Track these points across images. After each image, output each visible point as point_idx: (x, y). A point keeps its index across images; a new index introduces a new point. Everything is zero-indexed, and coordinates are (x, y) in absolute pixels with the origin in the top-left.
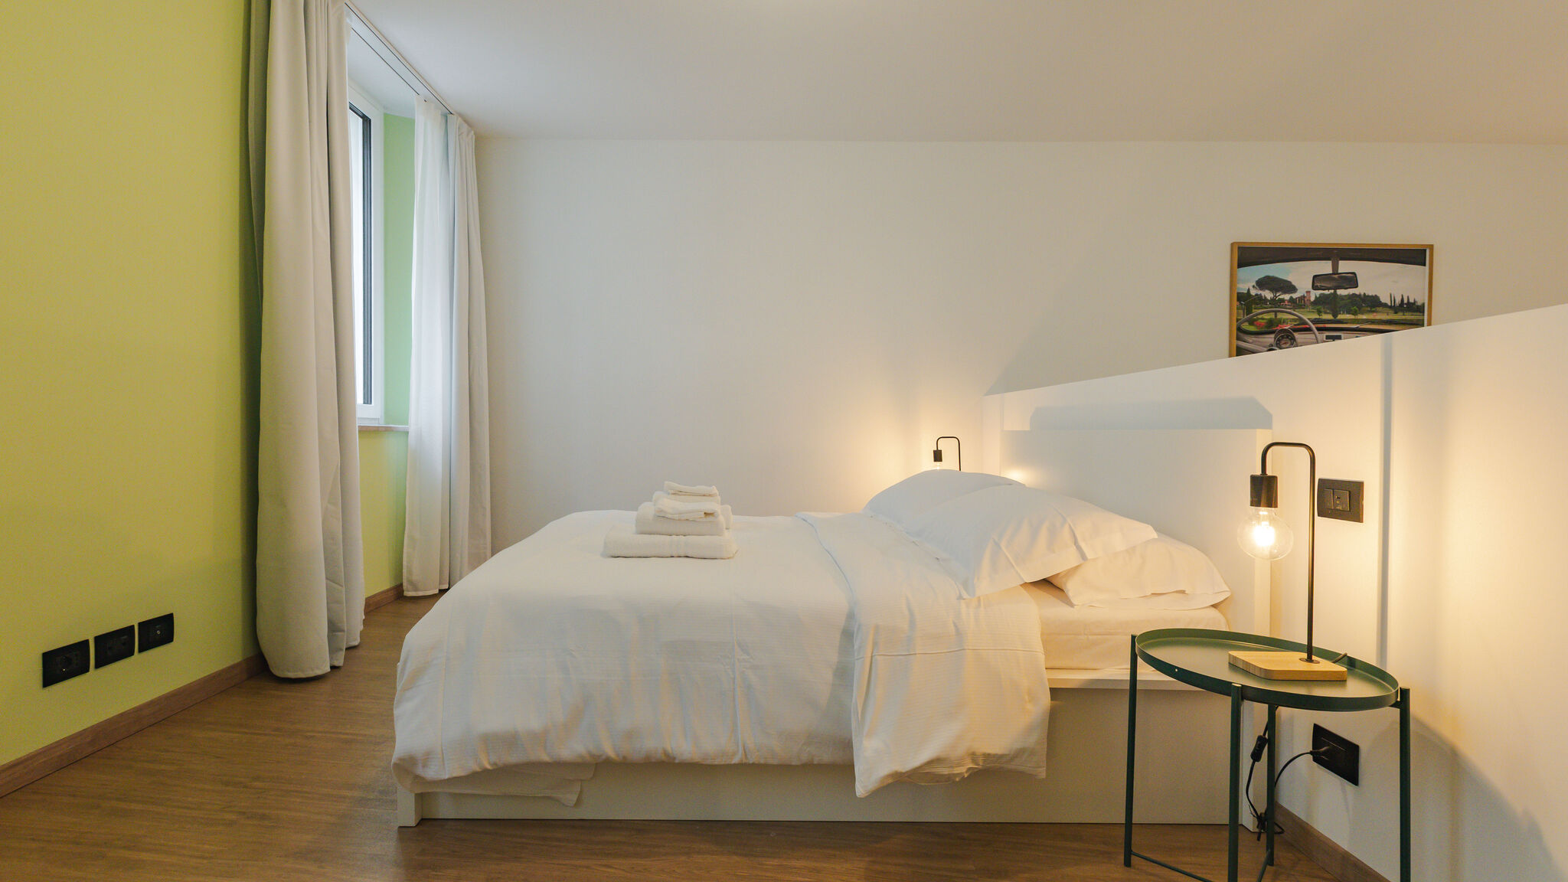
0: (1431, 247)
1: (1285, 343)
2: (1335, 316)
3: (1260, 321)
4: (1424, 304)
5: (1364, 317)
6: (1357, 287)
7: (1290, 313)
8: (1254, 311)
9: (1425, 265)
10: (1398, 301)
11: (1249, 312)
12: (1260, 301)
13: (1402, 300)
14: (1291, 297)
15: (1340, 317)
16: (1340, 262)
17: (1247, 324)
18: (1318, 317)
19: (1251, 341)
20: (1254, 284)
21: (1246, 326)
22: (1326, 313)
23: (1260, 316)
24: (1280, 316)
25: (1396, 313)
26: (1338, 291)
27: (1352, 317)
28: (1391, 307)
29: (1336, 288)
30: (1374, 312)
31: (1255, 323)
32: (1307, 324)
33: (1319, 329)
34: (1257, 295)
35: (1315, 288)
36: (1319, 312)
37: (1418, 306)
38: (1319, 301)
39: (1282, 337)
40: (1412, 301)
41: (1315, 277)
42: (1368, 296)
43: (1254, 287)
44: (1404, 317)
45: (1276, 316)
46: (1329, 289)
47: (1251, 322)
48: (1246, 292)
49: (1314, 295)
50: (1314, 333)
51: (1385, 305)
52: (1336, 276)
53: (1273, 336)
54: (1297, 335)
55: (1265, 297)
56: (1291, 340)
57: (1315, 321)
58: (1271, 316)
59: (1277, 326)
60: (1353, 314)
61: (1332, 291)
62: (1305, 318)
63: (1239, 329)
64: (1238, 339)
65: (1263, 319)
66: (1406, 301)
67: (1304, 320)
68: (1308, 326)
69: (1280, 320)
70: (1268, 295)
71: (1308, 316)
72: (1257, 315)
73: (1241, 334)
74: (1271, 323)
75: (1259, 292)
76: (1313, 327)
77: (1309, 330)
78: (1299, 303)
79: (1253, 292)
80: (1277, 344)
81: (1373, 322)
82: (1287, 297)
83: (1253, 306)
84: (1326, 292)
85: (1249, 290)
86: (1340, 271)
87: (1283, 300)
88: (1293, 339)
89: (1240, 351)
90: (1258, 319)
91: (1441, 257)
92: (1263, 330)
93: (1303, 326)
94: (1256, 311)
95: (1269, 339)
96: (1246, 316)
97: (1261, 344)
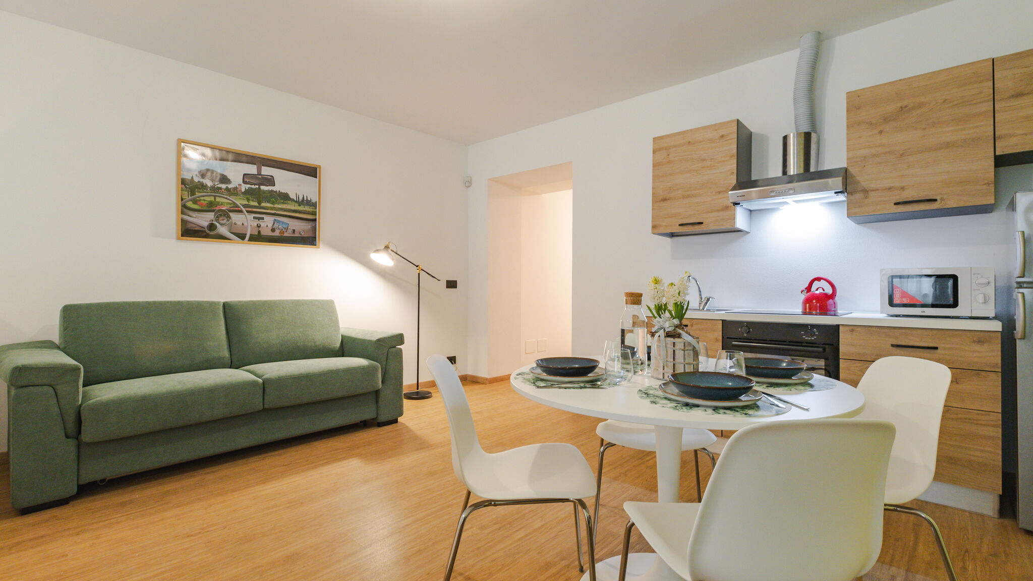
0: (320, 167)
1: (224, 220)
2: (259, 203)
4: (316, 202)
5: (280, 206)
6: (274, 186)
7: (226, 198)
8: (197, 193)
9: (316, 178)
10: (301, 198)
11: (193, 193)
12: (202, 186)
13: (303, 198)
14: (227, 187)
15: (263, 205)
16: (263, 167)
17: (191, 202)
18: (247, 203)
19: (195, 216)
20: (197, 173)
21: (190, 204)
22: (253, 201)
23: (202, 198)
24: (218, 199)
25: (299, 206)
26: (261, 186)
27: (272, 206)
28: (296, 202)
29: (260, 185)
30: (285, 203)
31: (199, 203)
32: (239, 207)
33: (248, 212)
34: (199, 182)
35: (244, 182)
36: (248, 200)
37: (312, 203)
38: (247, 192)
39: (221, 215)
40: (309, 199)
41: (244, 175)
42: (282, 193)
43: (196, 175)
44: (304, 209)
45: (215, 199)
46: (255, 184)
47: (195, 202)
48: (190, 178)
49: (244, 187)
50: (245, 214)
51: (293, 200)
52: (260, 177)
53: (213, 213)
54: (231, 214)
55: (206, 184)
56: (227, 217)
57: (245, 206)
58: (212, 199)
59: (216, 207)
60: (272, 204)
61: (257, 186)
62: (238, 203)
63: (184, 206)
64: (183, 213)
65: (204, 200)
66: (305, 199)
68: (240, 209)
69: (219, 202)
70: (209, 183)
71: (240, 202)
72: (199, 197)
73: (186, 210)
74: (211, 204)
75: (201, 180)
76: (244, 210)
77: (241, 211)
78: (234, 192)
79: (196, 180)
80: (216, 220)
81: (285, 210)
82: (224, 186)
83: (196, 190)
84: (253, 186)
85: (192, 177)
86: (262, 174)
87: (220, 189)
88: (229, 217)
89: (184, 222)
90: (201, 200)
91: (324, 173)
92: (205, 208)
93: (236, 209)
94: (198, 194)
95: (211, 216)
96: (190, 197)
97: (203, 220)
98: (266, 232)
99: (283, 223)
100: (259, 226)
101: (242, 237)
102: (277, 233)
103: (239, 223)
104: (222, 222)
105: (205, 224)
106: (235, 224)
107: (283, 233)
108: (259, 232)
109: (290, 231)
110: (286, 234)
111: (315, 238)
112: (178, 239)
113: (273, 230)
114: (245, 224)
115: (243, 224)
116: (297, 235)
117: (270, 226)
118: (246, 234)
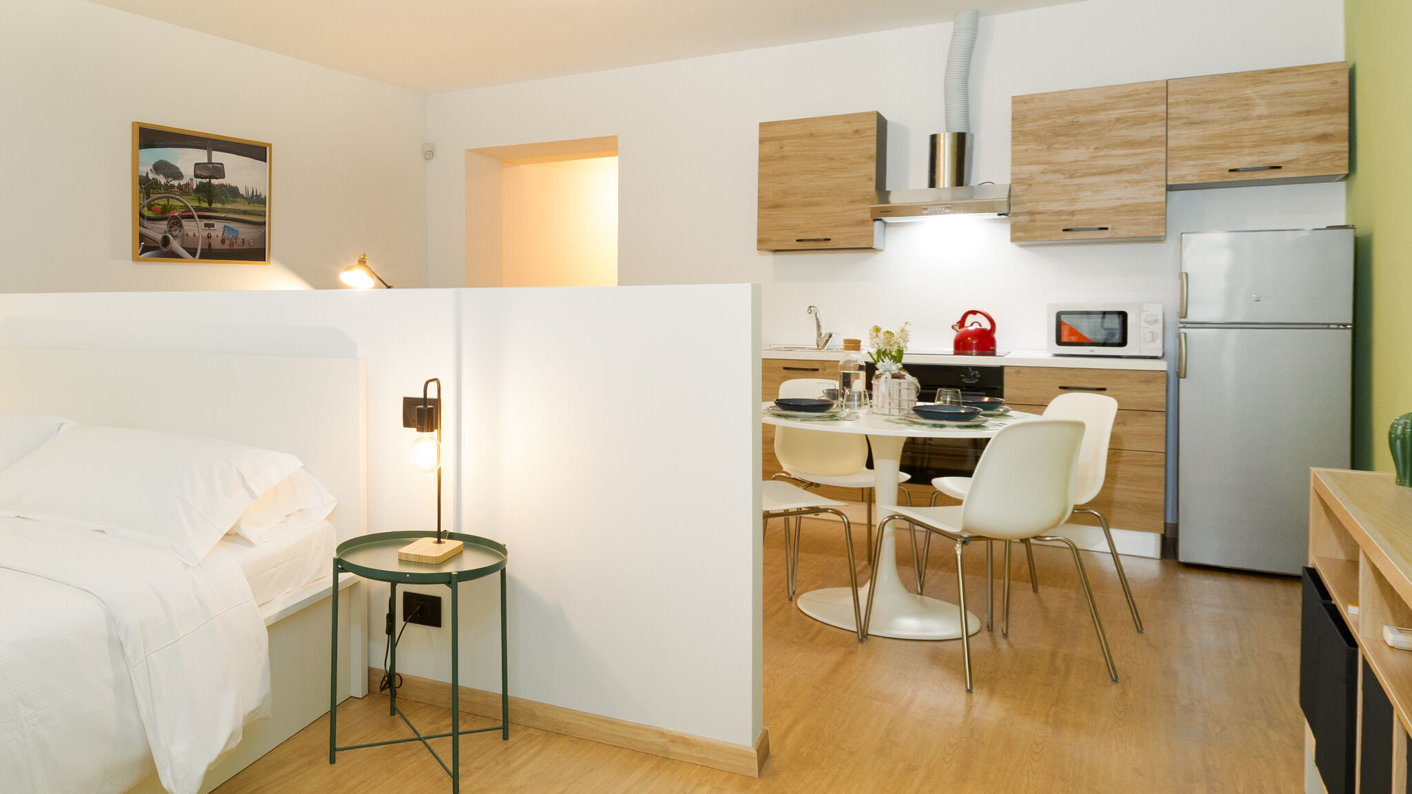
0: (270, 145)
1: (175, 230)
2: (210, 205)
3: (156, 206)
4: (265, 197)
5: (229, 207)
6: (224, 178)
7: (178, 200)
8: (151, 195)
9: (266, 162)
10: (250, 193)
11: (148, 197)
12: (156, 184)
13: (253, 192)
14: (179, 183)
15: (214, 205)
16: (213, 152)
17: (146, 209)
18: (198, 205)
19: (149, 227)
20: (151, 167)
21: (146, 212)
22: (204, 201)
23: (156, 202)
24: (171, 202)
25: (249, 204)
26: (212, 180)
27: (222, 206)
28: (245, 198)
29: (211, 177)
30: (235, 202)
31: (153, 208)
32: (191, 211)
33: (200, 217)
34: (154, 179)
35: (196, 176)
36: (199, 200)
37: (263, 199)
38: (201, 188)
39: (173, 223)
40: (258, 194)
41: (196, 164)
42: (231, 187)
43: (151, 170)
44: (254, 208)
45: (168, 202)
46: (206, 178)
47: (150, 207)
48: (145, 175)
49: (197, 181)
50: (196, 221)
51: (242, 196)
52: (210, 166)
53: (166, 222)
54: (184, 222)
55: (160, 182)
56: (179, 226)
57: (197, 209)
58: (165, 201)
59: (170, 212)
60: (222, 204)
61: (208, 180)
62: (189, 205)
63: (141, 215)
64: (141, 225)
65: (159, 205)
66: (255, 194)
67: (189, 208)
68: (192, 214)
69: (171, 206)
70: (162, 180)
71: (192, 203)
72: (154, 200)
73: (142, 219)
74: (165, 209)
75: (156, 176)
76: (195, 214)
77: (192, 217)
78: (184, 190)
79: (151, 176)
80: (170, 231)
81: (235, 212)
82: (176, 183)
83: (151, 191)
84: (204, 181)
85: (147, 173)
86: (213, 162)
87: (173, 186)
88: (181, 226)
89: (142, 237)
90: (155, 204)
91: (276, 155)
92: (158, 216)
93: (188, 214)
94: (153, 196)
95: (163, 225)
96: (146, 202)
97: (157, 231)
98: (217, 245)
99: (233, 229)
100: (209, 237)
101: (193, 252)
102: (226, 246)
103: (191, 234)
104: (174, 233)
105: (159, 237)
106: (187, 235)
107: (233, 245)
108: (210, 244)
109: (240, 241)
110: (236, 247)
111: (265, 249)
112: (135, 259)
113: (223, 241)
114: (197, 235)
115: (194, 236)
116: (246, 246)
117: (220, 234)
118: (197, 249)
